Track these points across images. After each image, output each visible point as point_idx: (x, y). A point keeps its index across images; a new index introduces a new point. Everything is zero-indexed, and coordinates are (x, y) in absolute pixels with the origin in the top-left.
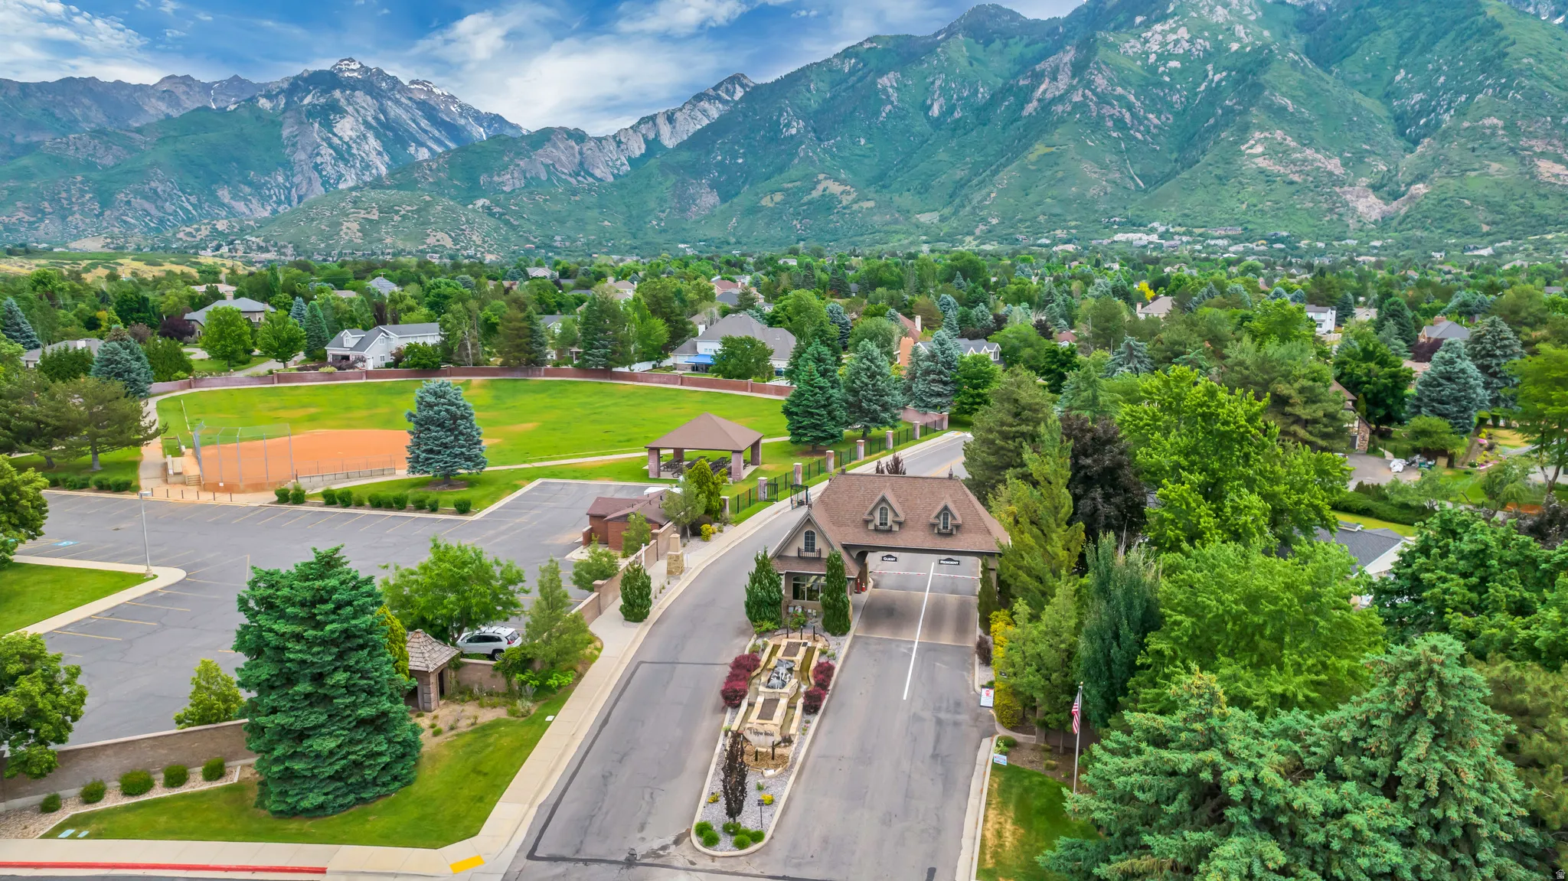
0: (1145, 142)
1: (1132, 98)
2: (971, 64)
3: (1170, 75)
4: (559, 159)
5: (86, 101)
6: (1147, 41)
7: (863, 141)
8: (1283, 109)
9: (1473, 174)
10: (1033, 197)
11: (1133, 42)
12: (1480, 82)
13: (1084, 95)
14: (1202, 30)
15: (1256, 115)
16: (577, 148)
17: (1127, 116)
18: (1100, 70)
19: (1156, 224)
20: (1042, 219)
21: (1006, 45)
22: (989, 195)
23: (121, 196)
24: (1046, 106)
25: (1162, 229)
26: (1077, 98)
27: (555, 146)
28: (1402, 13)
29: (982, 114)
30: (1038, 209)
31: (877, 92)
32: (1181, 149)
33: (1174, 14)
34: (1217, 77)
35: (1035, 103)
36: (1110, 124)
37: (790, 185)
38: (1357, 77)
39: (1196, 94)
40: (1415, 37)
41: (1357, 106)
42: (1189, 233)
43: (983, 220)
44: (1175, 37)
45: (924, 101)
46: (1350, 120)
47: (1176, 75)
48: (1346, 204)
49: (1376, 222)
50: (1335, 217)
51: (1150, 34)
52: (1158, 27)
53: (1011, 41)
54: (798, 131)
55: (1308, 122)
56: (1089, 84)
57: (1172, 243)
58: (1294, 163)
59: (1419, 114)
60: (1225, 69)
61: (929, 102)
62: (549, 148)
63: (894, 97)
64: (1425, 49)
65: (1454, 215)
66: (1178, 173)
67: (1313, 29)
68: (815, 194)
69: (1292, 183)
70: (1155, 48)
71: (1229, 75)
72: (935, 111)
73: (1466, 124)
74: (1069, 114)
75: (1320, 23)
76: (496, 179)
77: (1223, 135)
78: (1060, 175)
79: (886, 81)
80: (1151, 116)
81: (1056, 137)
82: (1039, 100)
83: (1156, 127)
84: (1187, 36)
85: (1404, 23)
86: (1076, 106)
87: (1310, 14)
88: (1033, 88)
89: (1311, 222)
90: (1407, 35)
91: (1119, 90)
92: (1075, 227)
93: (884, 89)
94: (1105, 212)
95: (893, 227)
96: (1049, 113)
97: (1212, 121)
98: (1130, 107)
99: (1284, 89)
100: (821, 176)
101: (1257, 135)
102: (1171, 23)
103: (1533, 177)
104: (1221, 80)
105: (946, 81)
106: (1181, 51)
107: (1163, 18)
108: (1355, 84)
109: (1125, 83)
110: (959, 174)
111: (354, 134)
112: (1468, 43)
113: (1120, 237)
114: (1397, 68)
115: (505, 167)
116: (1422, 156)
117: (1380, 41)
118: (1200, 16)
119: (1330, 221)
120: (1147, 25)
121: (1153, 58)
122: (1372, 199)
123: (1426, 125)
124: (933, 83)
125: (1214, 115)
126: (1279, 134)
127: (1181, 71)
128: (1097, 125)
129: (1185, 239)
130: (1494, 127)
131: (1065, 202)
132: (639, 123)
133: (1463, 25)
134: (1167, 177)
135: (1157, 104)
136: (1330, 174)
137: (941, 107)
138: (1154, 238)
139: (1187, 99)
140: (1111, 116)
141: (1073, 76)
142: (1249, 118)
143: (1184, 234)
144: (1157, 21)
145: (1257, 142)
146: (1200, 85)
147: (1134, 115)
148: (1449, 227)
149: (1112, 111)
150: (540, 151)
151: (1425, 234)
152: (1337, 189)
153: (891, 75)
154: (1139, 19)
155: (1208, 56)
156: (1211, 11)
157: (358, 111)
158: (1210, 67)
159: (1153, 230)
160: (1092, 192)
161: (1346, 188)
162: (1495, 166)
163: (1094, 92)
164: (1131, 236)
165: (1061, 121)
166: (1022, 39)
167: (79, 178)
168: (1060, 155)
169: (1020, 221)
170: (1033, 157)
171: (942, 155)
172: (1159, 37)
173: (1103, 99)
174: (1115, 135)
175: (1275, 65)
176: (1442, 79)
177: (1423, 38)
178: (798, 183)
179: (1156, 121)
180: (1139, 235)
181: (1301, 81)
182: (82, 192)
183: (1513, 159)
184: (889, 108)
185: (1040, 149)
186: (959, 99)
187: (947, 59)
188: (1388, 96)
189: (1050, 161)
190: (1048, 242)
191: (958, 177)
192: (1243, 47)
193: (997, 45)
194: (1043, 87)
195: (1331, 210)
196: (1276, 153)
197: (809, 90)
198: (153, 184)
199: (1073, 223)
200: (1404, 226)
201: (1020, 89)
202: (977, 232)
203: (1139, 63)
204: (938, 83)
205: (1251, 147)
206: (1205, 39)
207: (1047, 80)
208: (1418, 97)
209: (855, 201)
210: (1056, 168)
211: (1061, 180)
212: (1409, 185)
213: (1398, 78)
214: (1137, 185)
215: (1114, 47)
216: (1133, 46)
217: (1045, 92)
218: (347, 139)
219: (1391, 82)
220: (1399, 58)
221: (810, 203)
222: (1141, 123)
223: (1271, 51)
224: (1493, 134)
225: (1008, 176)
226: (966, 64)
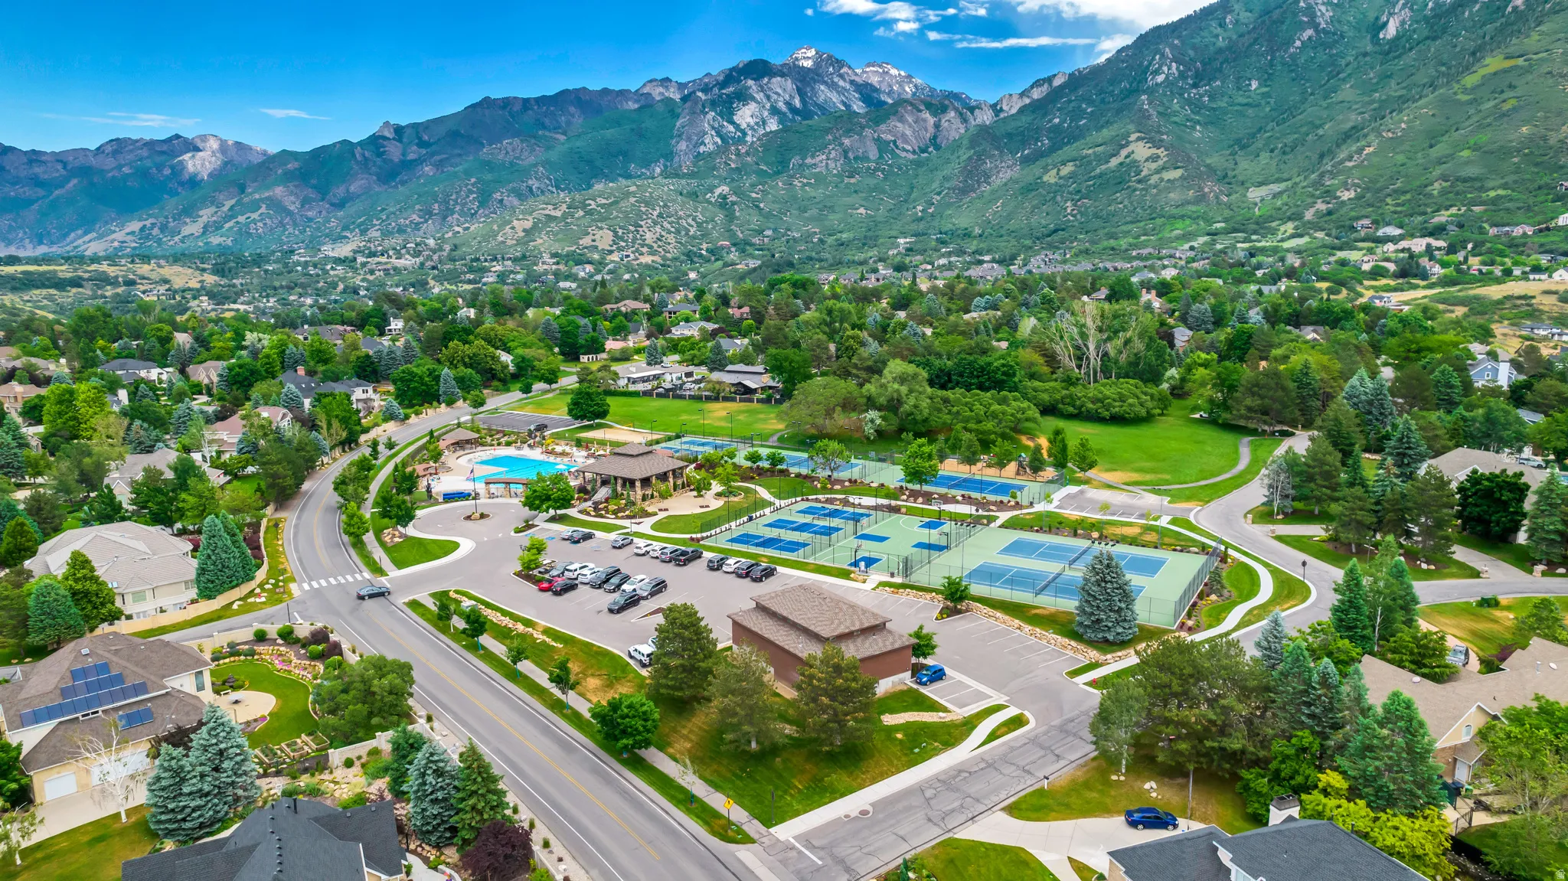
4: (903, 135)
5: (572, 109)
7: (1254, 85)
16: (931, 120)
22: (1360, 151)
23: (497, 196)
27: (902, 120)
37: (1090, 151)
45: (1377, 18)
62: (894, 122)
68: (1114, 162)
76: (809, 161)
111: (752, 122)
115: (822, 148)
132: (1032, 87)
137: (1403, 23)
150: (883, 127)
157: (768, 98)
167: (473, 180)
182: (471, 192)
184: (1310, 32)
198: (530, 182)
202: (1309, 215)
209: (1158, 171)
218: (744, 126)
221: (1100, 176)
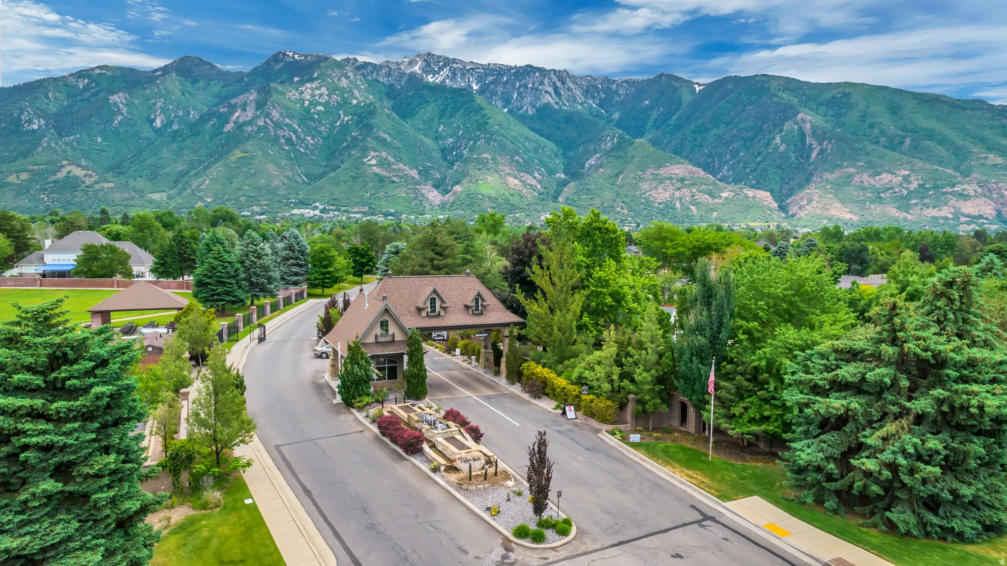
0: (306, 154)
1: (296, 126)
2: (183, 95)
3: (317, 114)
6: (302, 93)
8: (385, 140)
9: (481, 182)
10: (235, 185)
11: (294, 92)
12: (478, 136)
13: (265, 122)
14: (335, 90)
15: (370, 142)
17: (294, 137)
18: (274, 107)
19: (317, 204)
20: (242, 199)
21: (208, 85)
24: (240, 126)
25: (321, 207)
26: (261, 123)
28: (438, 95)
29: (195, 129)
30: (240, 193)
31: (109, 105)
32: (328, 159)
33: (317, 79)
34: (346, 119)
35: (232, 124)
36: (283, 141)
38: (420, 126)
39: (335, 127)
40: (445, 109)
41: (422, 142)
42: (339, 210)
43: (201, 199)
44: (319, 92)
46: (420, 149)
47: (321, 115)
48: (423, 195)
49: (438, 205)
50: (418, 202)
51: (304, 89)
52: (309, 85)
53: (212, 83)
54: (40, 127)
55: (398, 148)
56: (268, 115)
57: (328, 215)
58: (394, 170)
59: (453, 149)
60: (351, 114)
61: (153, 117)
63: (124, 110)
64: (452, 116)
65: (475, 203)
66: (328, 173)
67: (395, 98)
69: (393, 182)
70: (308, 97)
71: (352, 118)
72: (158, 123)
73: (475, 156)
74: (256, 133)
75: (399, 95)
77: (353, 153)
78: (253, 171)
79: (115, 98)
80: (308, 138)
81: (248, 147)
82: (235, 122)
83: (312, 145)
84: (327, 93)
85: (440, 101)
86: (260, 128)
87: (393, 90)
88: (231, 114)
89: (406, 204)
90: (442, 107)
91: (287, 121)
92: (266, 205)
93: (116, 104)
94: (285, 196)
95: (132, 202)
96: (242, 131)
97: (345, 144)
98: (295, 132)
99: (384, 129)
100: (65, 163)
101: (372, 154)
102: (315, 84)
103: (507, 185)
104: (348, 121)
105: (165, 103)
106: (324, 101)
107: (311, 80)
108: (419, 130)
109: (291, 116)
110: (180, 168)
112: (470, 115)
113: (295, 211)
114: (439, 124)
116: (457, 171)
117: (429, 108)
118: (333, 82)
119: (416, 204)
120: (302, 83)
121: (307, 103)
122: (435, 193)
123: (457, 154)
124: (155, 104)
125: (346, 140)
126: (384, 154)
127: (325, 113)
128: (275, 141)
129: (336, 213)
130: (487, 159)
131: (259, 189)
133: (467, 106)
134: (321, 176)
135: (312, 131)
136: (413, 178)
138: (317, 212)
139: (330, 130)
140: (284, 136)
141: (257, 109)
142: (367, 144)
143: (335, 210)
144: (308, 81)
145: (373, 157)
146: (336, 122)
147: (297, 137)
148: (474, 209)
149: (284, 133)
151: (463, 212)
152: (418, 187)
153: (121, 94)
154: (296, 79)
155: (340, 106)
156: (339, 80)
158: (341, 112)
159: (316, 208)
160: (275, 183)
161: (422, 186)
162: (490, 178)
163: (271, 120)
164: (303, 211)
165: (250, 137)
166: (219, 82)
168: (252, 158)
169: (227, 200)
170: (233, 159)
171: (165, 153)
172: (310, 91)
173: (278, 126)
174: (287, 148)
175: (378, 115)
176: (461, 132)
177: (449, 110)
178: (44, 166)
179: (312, 142)
180: (308, 210)
181: (393, 126)
183: (497, 175)
185: (237, 154)
186: (175, 117)
187: (165, 89)
188: (436, 138)
189: (245, 162)
190: (249, 214)
191: (179, 170)
192: (359, 103)
193: (201, 84)
194: (237, 114)
195: (415, 198)
196: (384, 164)
197: (47, 97)
199: (264, 202)
200: (452, 208)
201: (221, 114)
203: (298, 105)
204: (159, 104)
205: (369, 160)
206: (337, 95)
207: (239, 110)
208: (451, 140)
210: (249, 167)
211: (253, 174)
212: (452, 186)
213: (440, 129)
214: (303, 180)
215: (283, 94)
216: (293, 95)
217: (238, 117)
219: (437, 131)
220: (440, 119)
222: (302, 142)
223: (375, 106)
224: (487, 162)
225: (216, 170)
226: (180, 94)
